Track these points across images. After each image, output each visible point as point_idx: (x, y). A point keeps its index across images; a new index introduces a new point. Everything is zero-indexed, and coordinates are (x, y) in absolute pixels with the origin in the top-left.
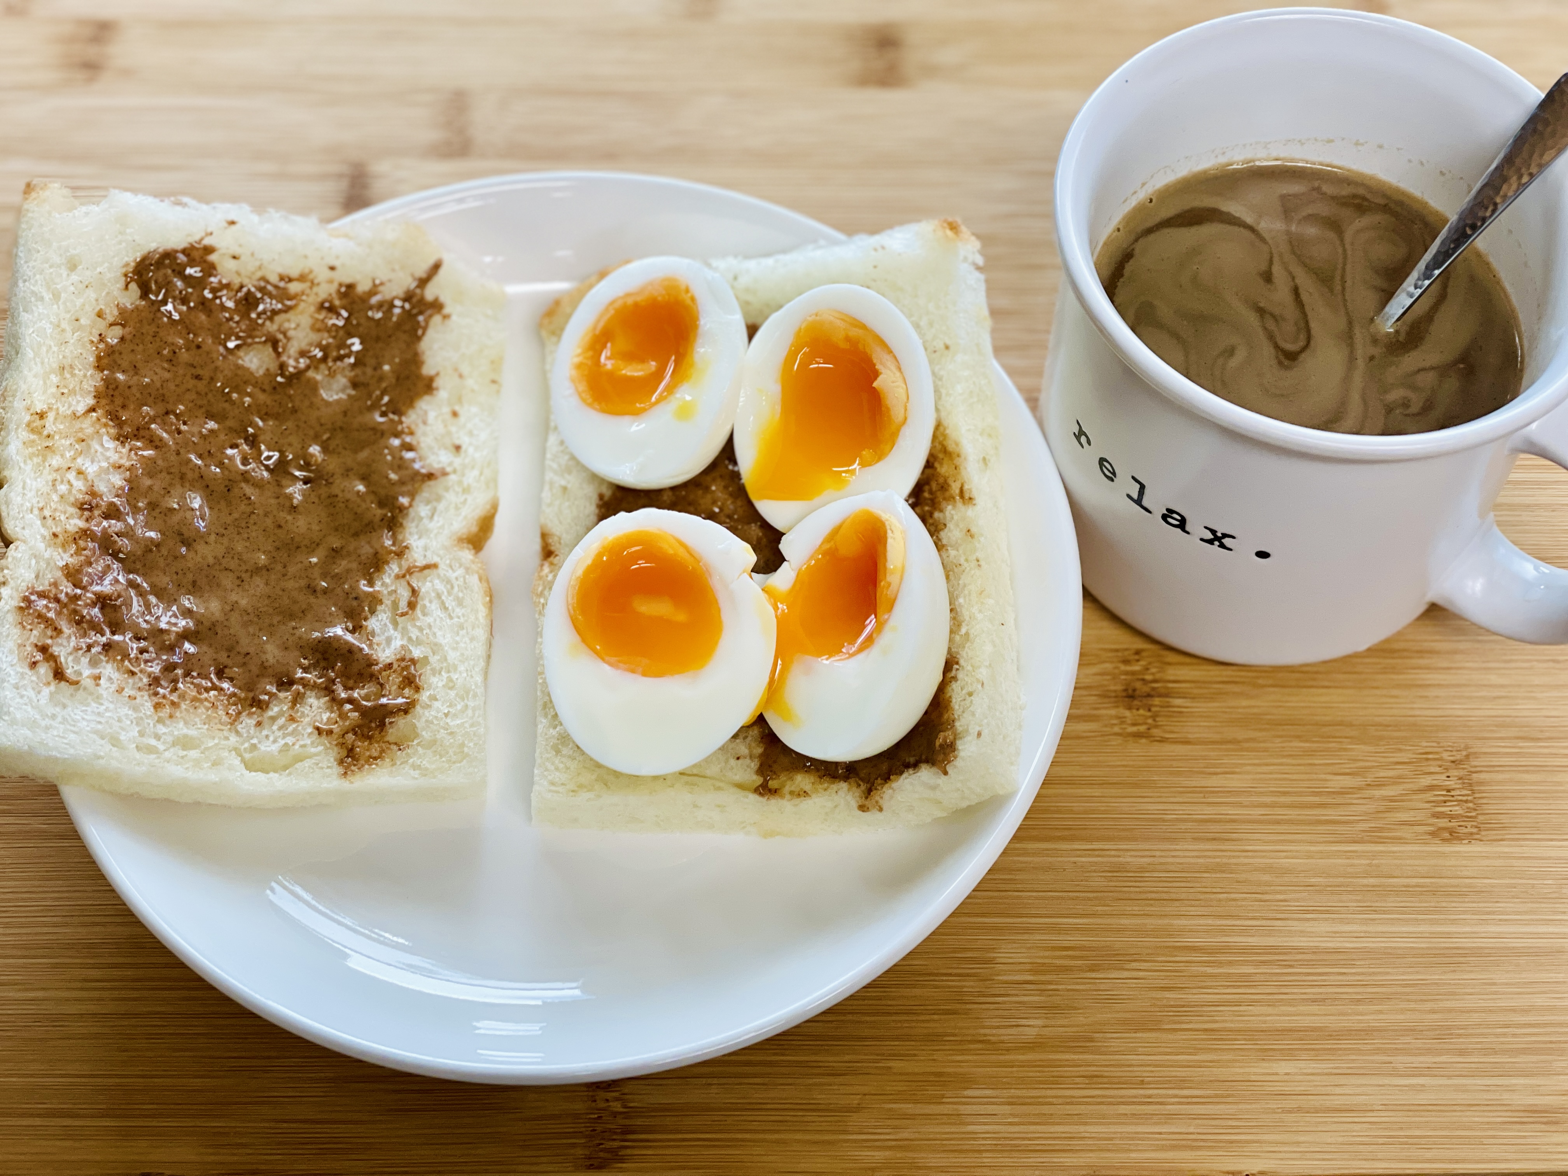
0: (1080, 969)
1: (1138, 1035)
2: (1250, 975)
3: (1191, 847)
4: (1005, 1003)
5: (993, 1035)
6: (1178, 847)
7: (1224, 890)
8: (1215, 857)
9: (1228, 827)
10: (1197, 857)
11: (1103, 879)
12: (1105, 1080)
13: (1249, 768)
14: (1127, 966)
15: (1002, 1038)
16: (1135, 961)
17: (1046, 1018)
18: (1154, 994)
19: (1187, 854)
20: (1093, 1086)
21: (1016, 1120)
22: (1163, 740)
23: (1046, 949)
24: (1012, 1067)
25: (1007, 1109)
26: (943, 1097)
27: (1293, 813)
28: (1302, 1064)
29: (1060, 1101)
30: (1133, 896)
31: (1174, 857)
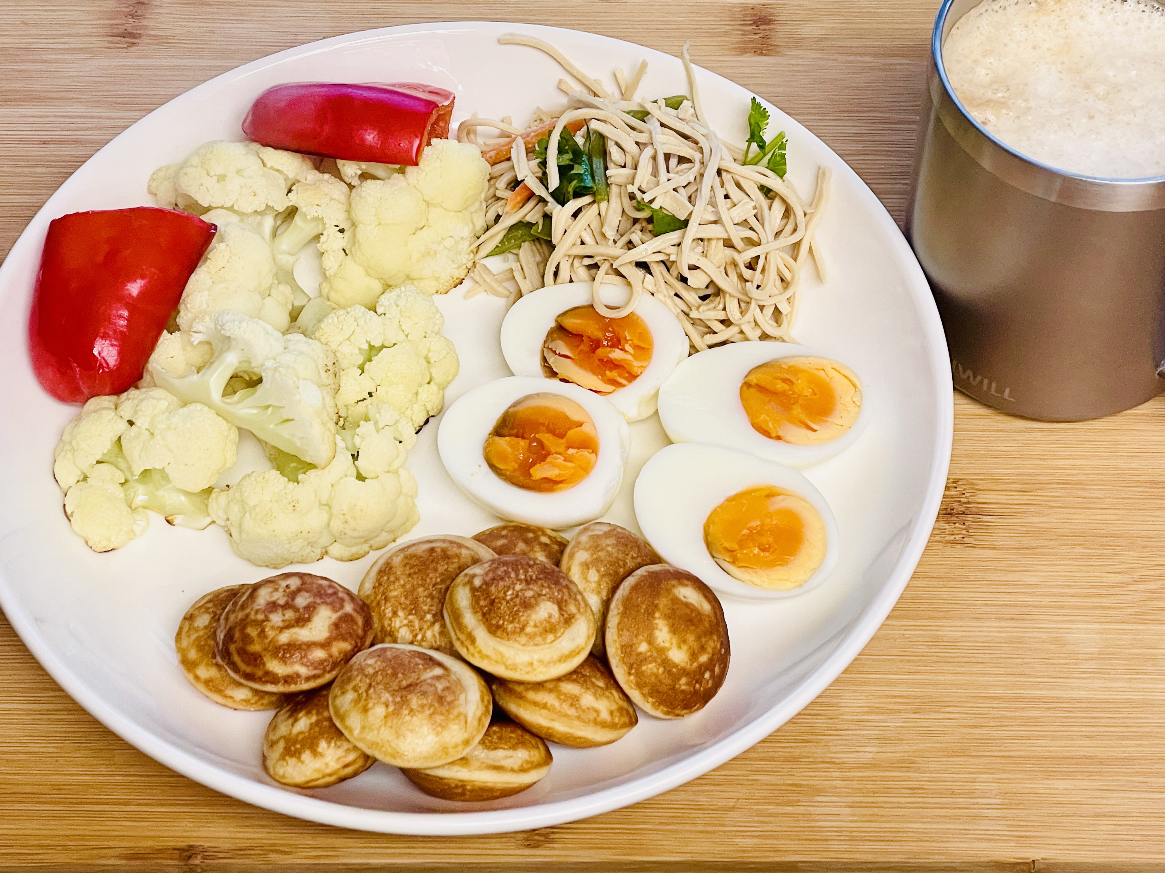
0: (906, 711)
1: (951, 759)
2: (1039, 717)
3: (994, 625)
4: (848, 735)
5: (839, 758)
6: (984, 625)
7: (1020, 656)
8: (1013, 632)
9: (1024, 610)
10: (999, 632)
11: (925, 647)
12: (924, 791)
13: (1040, 567)
14: (943, 710)
15: (845, 760)
16: (949, 706)
17: (879, 747)
18: (965, 730)
19: (991, 629)
20: (914, 795)
21: (855, 818)
22: (974, 547)
23: (880, 697)
24: (852, 780)
25: (848, 810)
26: (799, 801)
27: (1075, 601)
28: (1078, 783)
29: (889, 805)
30: (948, 660)
31: (980, 631)
